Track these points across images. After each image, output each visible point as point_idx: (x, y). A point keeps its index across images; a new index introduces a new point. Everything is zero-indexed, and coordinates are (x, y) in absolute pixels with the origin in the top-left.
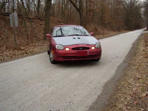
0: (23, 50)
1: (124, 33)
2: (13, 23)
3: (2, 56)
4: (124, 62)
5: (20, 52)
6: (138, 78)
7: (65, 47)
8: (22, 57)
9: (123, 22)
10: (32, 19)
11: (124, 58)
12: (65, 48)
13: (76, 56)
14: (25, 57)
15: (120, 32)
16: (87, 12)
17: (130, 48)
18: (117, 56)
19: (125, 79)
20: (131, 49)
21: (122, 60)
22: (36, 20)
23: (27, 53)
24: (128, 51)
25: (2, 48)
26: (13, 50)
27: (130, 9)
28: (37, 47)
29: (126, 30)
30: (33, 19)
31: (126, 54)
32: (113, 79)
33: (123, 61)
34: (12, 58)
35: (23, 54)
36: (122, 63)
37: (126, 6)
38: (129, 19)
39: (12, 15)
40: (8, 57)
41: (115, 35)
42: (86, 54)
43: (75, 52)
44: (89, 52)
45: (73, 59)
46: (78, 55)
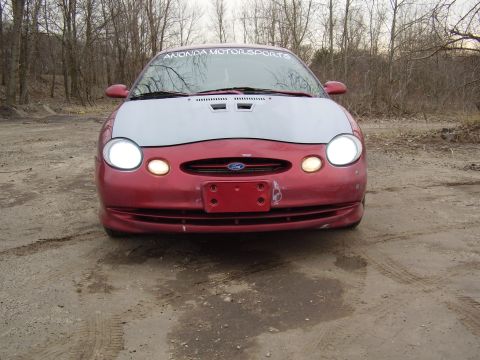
13: (200, 212)
42: (261, 200)
43: (198, 188)
44: (282, 191)
45: (184, 228)
46: (214, 205)
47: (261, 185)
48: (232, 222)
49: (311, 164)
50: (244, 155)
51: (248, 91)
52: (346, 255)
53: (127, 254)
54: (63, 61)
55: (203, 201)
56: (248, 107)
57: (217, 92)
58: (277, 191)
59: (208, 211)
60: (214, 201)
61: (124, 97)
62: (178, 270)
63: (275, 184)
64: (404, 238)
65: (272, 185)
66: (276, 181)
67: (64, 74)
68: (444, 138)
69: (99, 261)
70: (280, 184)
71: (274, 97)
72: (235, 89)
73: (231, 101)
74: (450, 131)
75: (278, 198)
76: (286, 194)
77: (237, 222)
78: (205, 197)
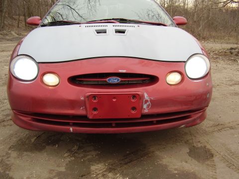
12: (40, 76)
13: (84, 117)
42: (134, 108)
43: (82, 98)
44: (151, 101)
45: (71, 129)
46: (95, 113)
47: (134, 96)
48: (110, 126)
49: (174, 78)
50: (121, 71)
51: (123, 21)
52: (195, 145)
53: (33, 140)
54: (24, 9)
55: (86, 108)
56: (123, 32)
57: (101, 21)
58: (146, 101)
59: (90, 117)
60: (95, 109)
61: (38, 25)
62: (68, 159)
63: (146, 95)
64: (231, 128)
65: (143, 96)
66: (146, 93)
67: (24, 15)
68: (232, 53)
69: (10, 148)
70: (149, 95)
71: (141, 26)
72: (113, 19)
73: (110, 28)
74: (235, 49)
75: (148, 106)
76: (154, 103)
77: (114, 125)
78: (88, 106)
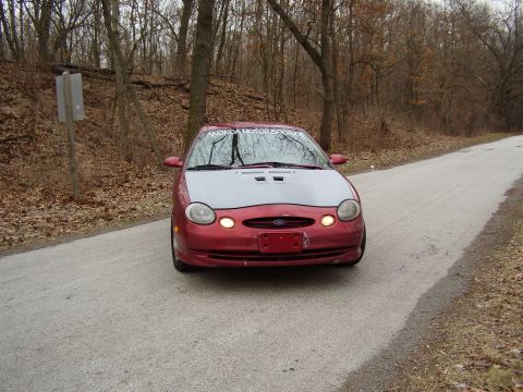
0: (101, 204)
1: (490, 140)
2: (66, 107)
3: (17, 228)
4: (455, 273)
5: (85, 212)
6: (488, 359)
7: (219, 213)
8: (88, 234)
9: (487, 100)
10: (154, 86)
11: (458, 254)
12: (217, 220)
14: (99, 232)
15: (475, 139)
16: (352, 64)
17: (495, 208)
18: (433, 246)
19: (434, 361)
20: (499, 213)
21: (450, 262)
22: (170, 92)
23: (108, 219)
24: (484, 223)
25: (30, 194)
26: (64, 202)
27: (512, 54)
28: (154, 193)
29: (496, 131)
30: (159, 86)
31: (470, 237)
32: (385, 356)
33: (449, 270)
34: (49, 235)
35: (93, 221)
36: (443, 279)
37: (499, 45)
38: (508, 92)
39: (64, 79)
40: (38, 233)
41: (452, 150)
42: (296, 244)
43: (255, 237)
44: (310, 238)
45: (245, 263)
46: (266, 248)
47: (296, 234)
49: (328, 221)
50: (285, 215)
55: (258, 245)
56: (281, 179)
58: (306, 239)
59: (262, 252)
60: (266, 245)
65: (303, 234)
66: (305, 232)
70: (308, 234)
72: (267, 163)
75: (307, 243)
76: (312, 240)
78: (260, 243)
